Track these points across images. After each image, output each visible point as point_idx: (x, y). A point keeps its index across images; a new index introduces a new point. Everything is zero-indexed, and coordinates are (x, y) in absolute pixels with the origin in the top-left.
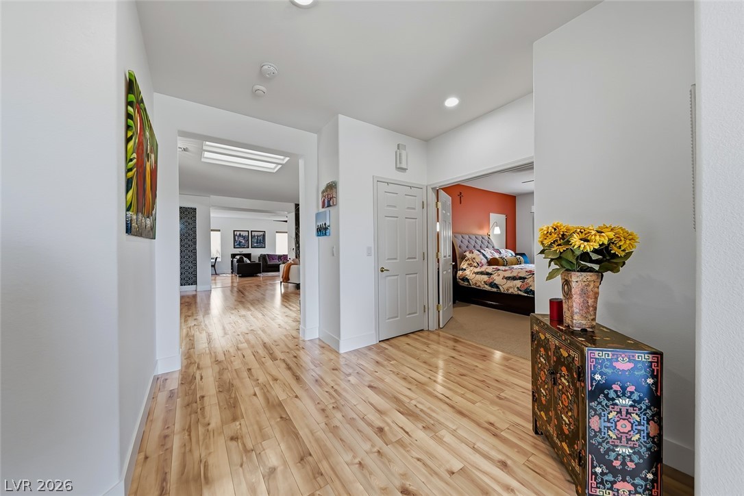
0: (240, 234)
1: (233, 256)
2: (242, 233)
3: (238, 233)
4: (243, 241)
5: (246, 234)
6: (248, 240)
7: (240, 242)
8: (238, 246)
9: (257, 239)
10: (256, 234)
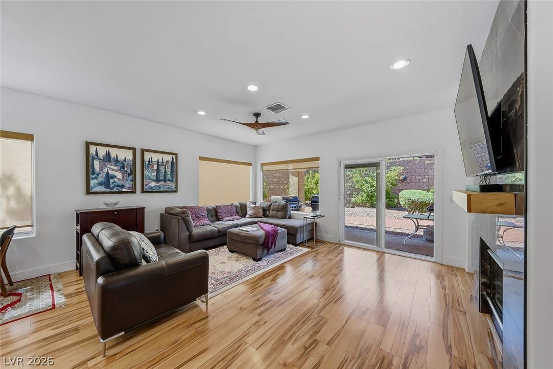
0: (108, 155)
1: (86, 221)
2: (114, 152)
3: (102, 152)
4: (119, 175)
5: (128, 155)
6: (132, 173)
7: (108, 177)
8: (102, 189)
9: (158, 171)
10: (155, 157)
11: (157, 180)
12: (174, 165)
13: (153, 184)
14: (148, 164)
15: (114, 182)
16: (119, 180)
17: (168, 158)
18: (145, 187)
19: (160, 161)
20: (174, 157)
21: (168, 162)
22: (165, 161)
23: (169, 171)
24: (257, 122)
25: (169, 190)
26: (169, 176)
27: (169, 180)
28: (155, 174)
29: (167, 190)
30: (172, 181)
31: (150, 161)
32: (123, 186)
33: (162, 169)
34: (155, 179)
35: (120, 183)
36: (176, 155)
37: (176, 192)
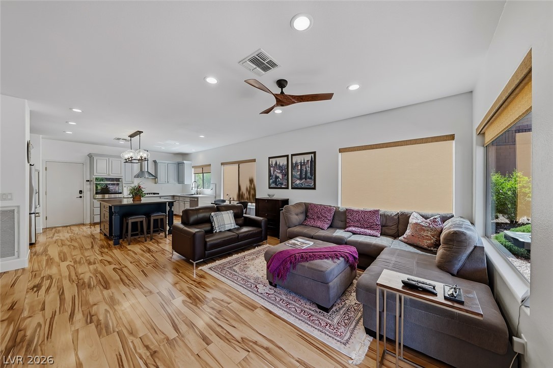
0: (276, 163)
3: (274, 162)
4: (280, 176)
5: (285, 161)
6: (287, 174)
7: (276, 177)
8: (274, 185)
9: (301, 170)
10: (299, 159)
11: (301, 179)
12: (313, 162)
13: (298, 182)
14: (295, 166)
15: (279, 181)
16: (281, 179)
17: (308, 157)
18: (293, 184)
19: (303, 161)
20: (313, 155)
21: (308, 161)
22: (306, 161)
23: (309, 169)
24: (282, 93)
25: (309, 187)
26: (309, 174)
27: (309, 178)
28: (299, 173)
29: (307, 187)
30: (311, 179)
31: (296, 163)
32: (282, 184)
33: (304, 168)
34: (299, 177)
35: (281, 182)
36: (314, 153)
37: (314, 188)
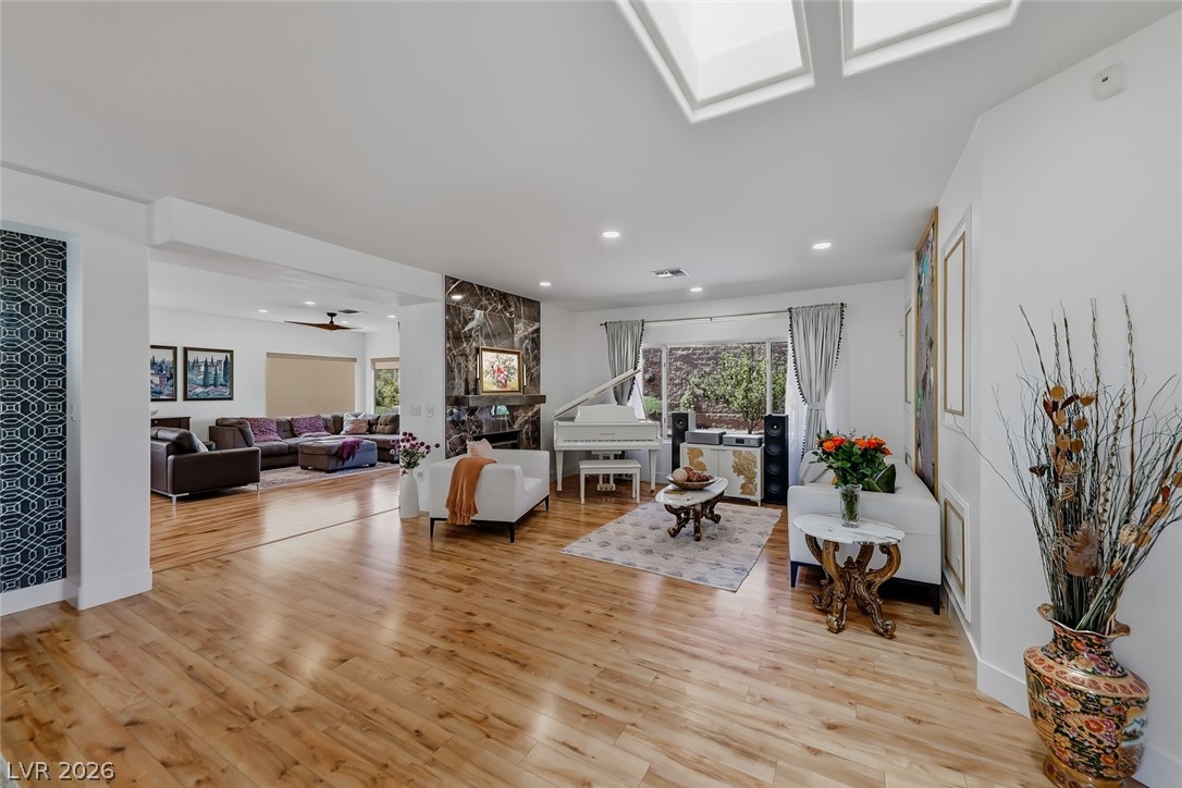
5: (168, 356)
6: (172, 377)
9: (206, 373)
10: (203, 357)
11: (205, 385)
12: (228, 366)
13: (199, 390)
14: (193, 366)
16: (156, 385)
17: (222, 357)
18: (189, 393)
19: (209, 361)
20: (228, 355)
21: (219, 362)
22: (215, 361)
23: (220, 373)
24: (332, 322)
25: (221, 397)
26: (221, 380)
27: (222, 385)
28: (202, 377)
29: (218, 397)
30: (225, 386)
31: (196, 362)
32: (160, 393)
33: (212, 370)
34: (202, 383)
35: (158, 389)
36: (231, 352)
37: (231, 399)
